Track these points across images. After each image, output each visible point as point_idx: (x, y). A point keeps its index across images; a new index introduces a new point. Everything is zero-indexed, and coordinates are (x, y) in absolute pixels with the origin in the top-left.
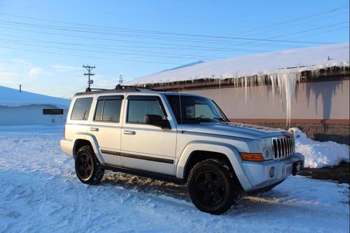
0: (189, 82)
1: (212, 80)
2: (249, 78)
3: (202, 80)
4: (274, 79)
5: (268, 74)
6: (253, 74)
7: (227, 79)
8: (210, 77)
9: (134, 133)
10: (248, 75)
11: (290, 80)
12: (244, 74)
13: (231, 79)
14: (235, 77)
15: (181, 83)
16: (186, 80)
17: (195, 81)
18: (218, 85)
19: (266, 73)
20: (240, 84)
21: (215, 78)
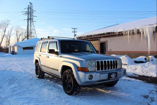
0: (104, 34)
1: (114, 33)
2: (130, 31)
3: (109, 33)
4: (142, 31)
5: (139, 29)
6: (132, 29)
7: (120, 32)
8: (112, 31)
9: (48, 57)
10: (129, 30)
11: (150, 31)
12: (128, 29)
13: (122, 32)
14: (123, 31)
15: (101, 34)
16: (102, 33)
17: (106, 33)
18: (116, 35)
19: (138, 28)
20: (126, 34)
21: (115, 32)
